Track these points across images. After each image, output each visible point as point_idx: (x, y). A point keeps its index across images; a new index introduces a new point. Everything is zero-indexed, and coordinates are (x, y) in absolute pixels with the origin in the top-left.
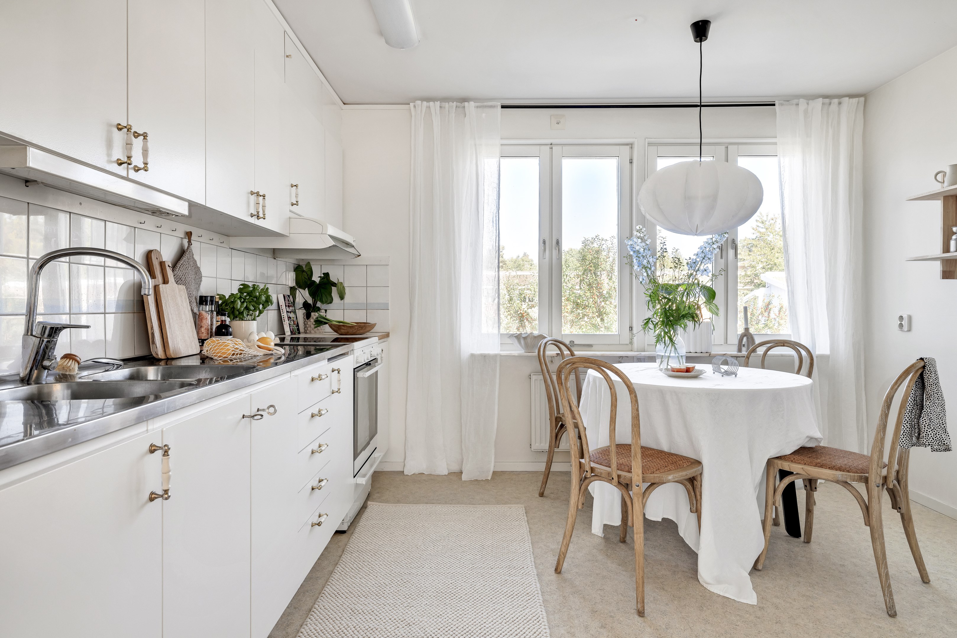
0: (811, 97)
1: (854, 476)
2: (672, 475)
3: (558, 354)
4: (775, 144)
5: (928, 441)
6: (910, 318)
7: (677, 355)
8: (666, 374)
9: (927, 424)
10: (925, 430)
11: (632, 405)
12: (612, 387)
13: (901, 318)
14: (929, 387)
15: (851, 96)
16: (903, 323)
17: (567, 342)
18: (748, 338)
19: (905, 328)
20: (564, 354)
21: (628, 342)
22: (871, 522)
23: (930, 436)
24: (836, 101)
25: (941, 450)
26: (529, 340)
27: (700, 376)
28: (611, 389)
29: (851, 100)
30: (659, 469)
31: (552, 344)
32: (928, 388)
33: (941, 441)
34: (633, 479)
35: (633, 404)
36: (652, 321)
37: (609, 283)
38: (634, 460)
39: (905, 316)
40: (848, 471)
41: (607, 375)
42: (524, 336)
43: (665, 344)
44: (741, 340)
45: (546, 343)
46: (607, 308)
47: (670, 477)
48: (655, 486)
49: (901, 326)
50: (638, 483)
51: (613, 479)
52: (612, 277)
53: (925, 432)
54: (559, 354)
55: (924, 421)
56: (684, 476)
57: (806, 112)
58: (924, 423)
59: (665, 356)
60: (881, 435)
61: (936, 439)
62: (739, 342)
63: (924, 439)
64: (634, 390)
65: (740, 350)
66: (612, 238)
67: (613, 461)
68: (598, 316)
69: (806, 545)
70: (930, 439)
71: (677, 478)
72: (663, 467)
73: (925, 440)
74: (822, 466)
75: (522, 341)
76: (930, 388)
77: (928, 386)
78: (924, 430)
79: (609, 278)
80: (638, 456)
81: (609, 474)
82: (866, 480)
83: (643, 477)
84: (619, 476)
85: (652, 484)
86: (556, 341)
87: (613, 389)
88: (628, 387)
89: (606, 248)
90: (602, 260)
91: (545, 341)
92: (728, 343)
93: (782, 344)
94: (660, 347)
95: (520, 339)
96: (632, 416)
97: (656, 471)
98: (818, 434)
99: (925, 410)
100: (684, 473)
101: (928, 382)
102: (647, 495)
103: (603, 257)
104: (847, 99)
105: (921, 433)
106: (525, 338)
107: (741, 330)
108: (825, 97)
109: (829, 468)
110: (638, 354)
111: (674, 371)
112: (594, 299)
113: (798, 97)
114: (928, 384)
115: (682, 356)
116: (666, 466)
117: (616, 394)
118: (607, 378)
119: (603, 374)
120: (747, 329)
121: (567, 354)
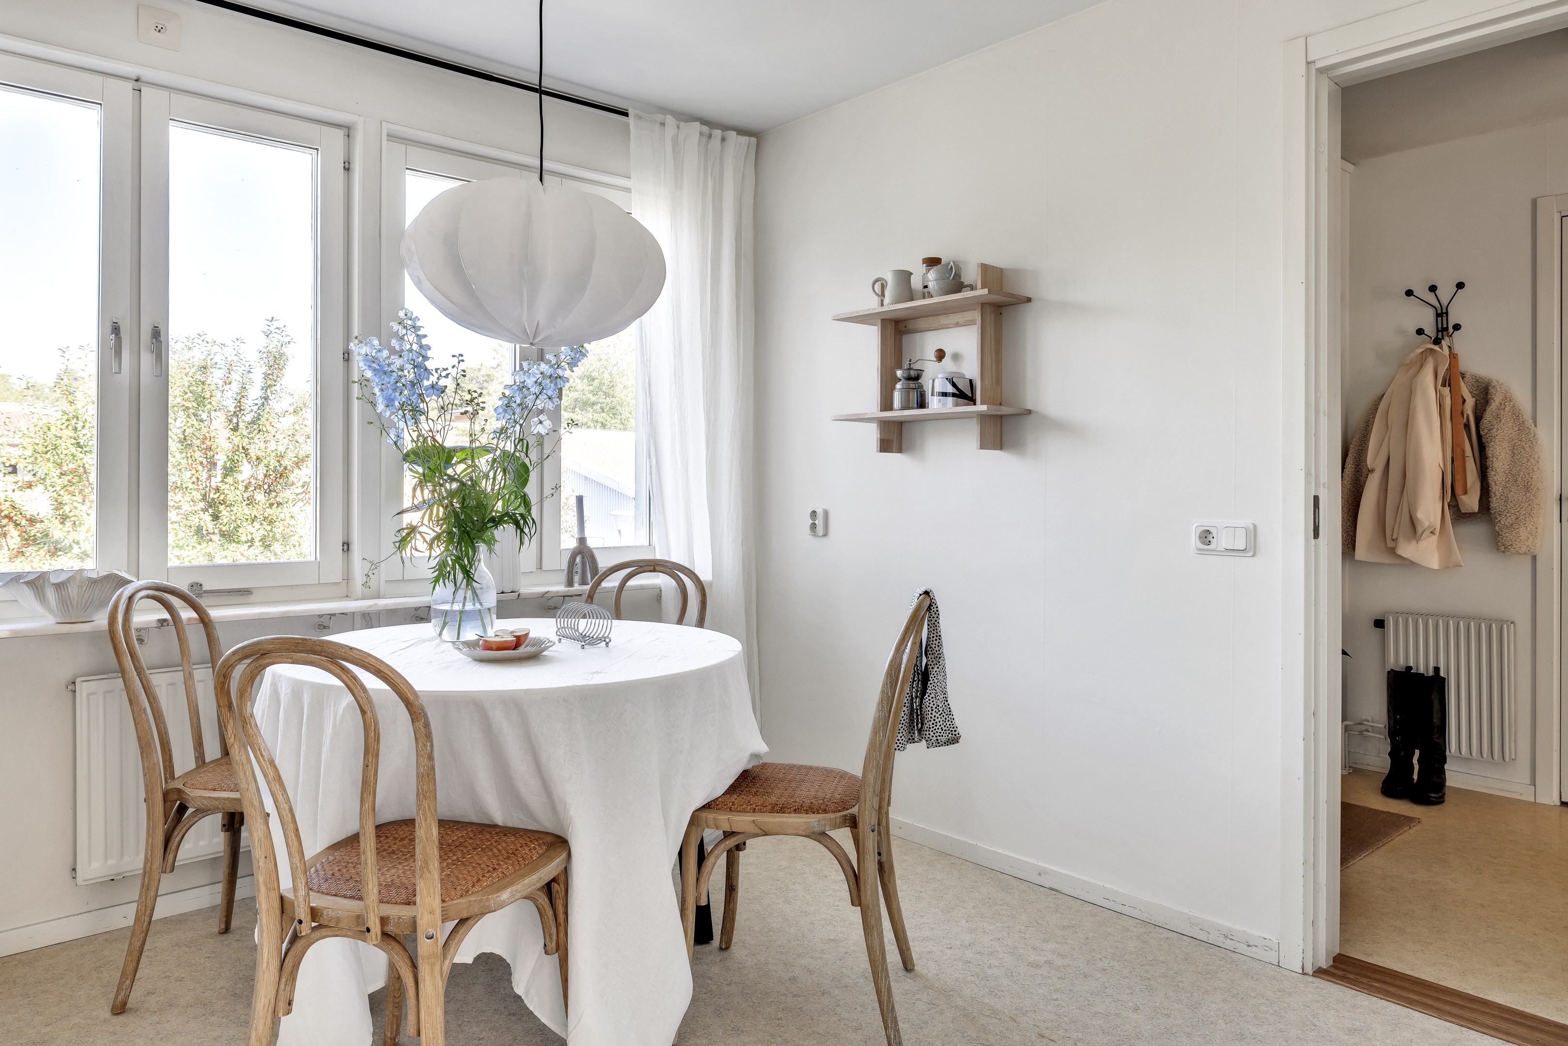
0: (685, 117)
1: (836, 818)
2: (509, 890)
3: (162, 622)
4: (628, 190)
5: (936, 734)
6: (826, 514)
7: (478, 606)
8: (468, 656)
9: (935, 706)
10: (933, 716)
11: (417, 747)
12: (366, 708)
13: (814, 514)
14: (936, 640)
15: (742, 131)
16: (816, 522)
17: (183, 586)
18: (583, 558)
19: (820, 530)
20: (181, 621)
21: (338, 578)
22: (863, 898)
23: (938, 724)
24: (718, 133)
25: (941, 743)
26: (73, 591)
27: (544, 653)
28: (363, 712)
29: (740, 137)
30: (479, 880)
31: (148, 597)
32: (935, 642)
33: (952, 731)
34: (418, 922)
35: (420, 744)
36: (420, 533)
37: (233, 437)
38: (421, 876)
39: (820, 511)
40: (825, 811)
41: (355, 678)
42: (53, 580)
43: (456, 585)
44: (572, 563)
45: (131, 598)
46: (226, 492)
47: (505, 895)
48: (470, 922)
49: (813, 526)
50: (431, 931)
51: (368, 930)
52: (238, 425)
53: (932, 720)
54: (165, 620)
55: (931, 702)
56: (534, 885)
57: (675, 140)
58: (931, 705)
59: (453, 611)
60: (880, 737)
61: (946, 728)
62: (569, 566)
63: (931, 732)
64: (423, 710)
65: (570, 583)
66: (238, 343)
67: (370, 886)
68: (204, 510)
69: (725, 954)
70: (939, 731)
71: (520, 892)
72: (489, 872)
73: (932, 734)
74: (782, 810)
75: (51, 595)
76: (936, 642)
77: (934, 639)
78: (930, 715)
79: (231, 427)
80: (431, 867)
81: (359, 919)
82: (853, 823)
83: (444, 910)
84: (384, 921)
85: (463, 921)
86: (158, 588)
87: (369, 714)
88: (408, 704)
89: (223, 362)
90: (213, 387)
91: (128, 590)
92: (544, 568)
93: (652, 568)
94: (444, 591)
95: (43, 588)
96: (418, 774)
97: (473, 886)
98: (761, 747)
99: (931, 681)
100: (534, 877)
101: (935, 632)
102: (452, 950)
103: (215, 381)
104: (734, 133)
105: (926, 721)
106: (59, 587)
107: (569, 543)
108: (704, 122)
109: (795, 810)
110: (370, 606)
111: (491, 649)
112: (194, 472)
113: (665, 110)
114: (935, 636)
115: (489, 609)
116: (494, 869)
117: (376, 724)
118: (353, 686)
119: (345, 677)
120: (582, 540)
121: (189, 619)
